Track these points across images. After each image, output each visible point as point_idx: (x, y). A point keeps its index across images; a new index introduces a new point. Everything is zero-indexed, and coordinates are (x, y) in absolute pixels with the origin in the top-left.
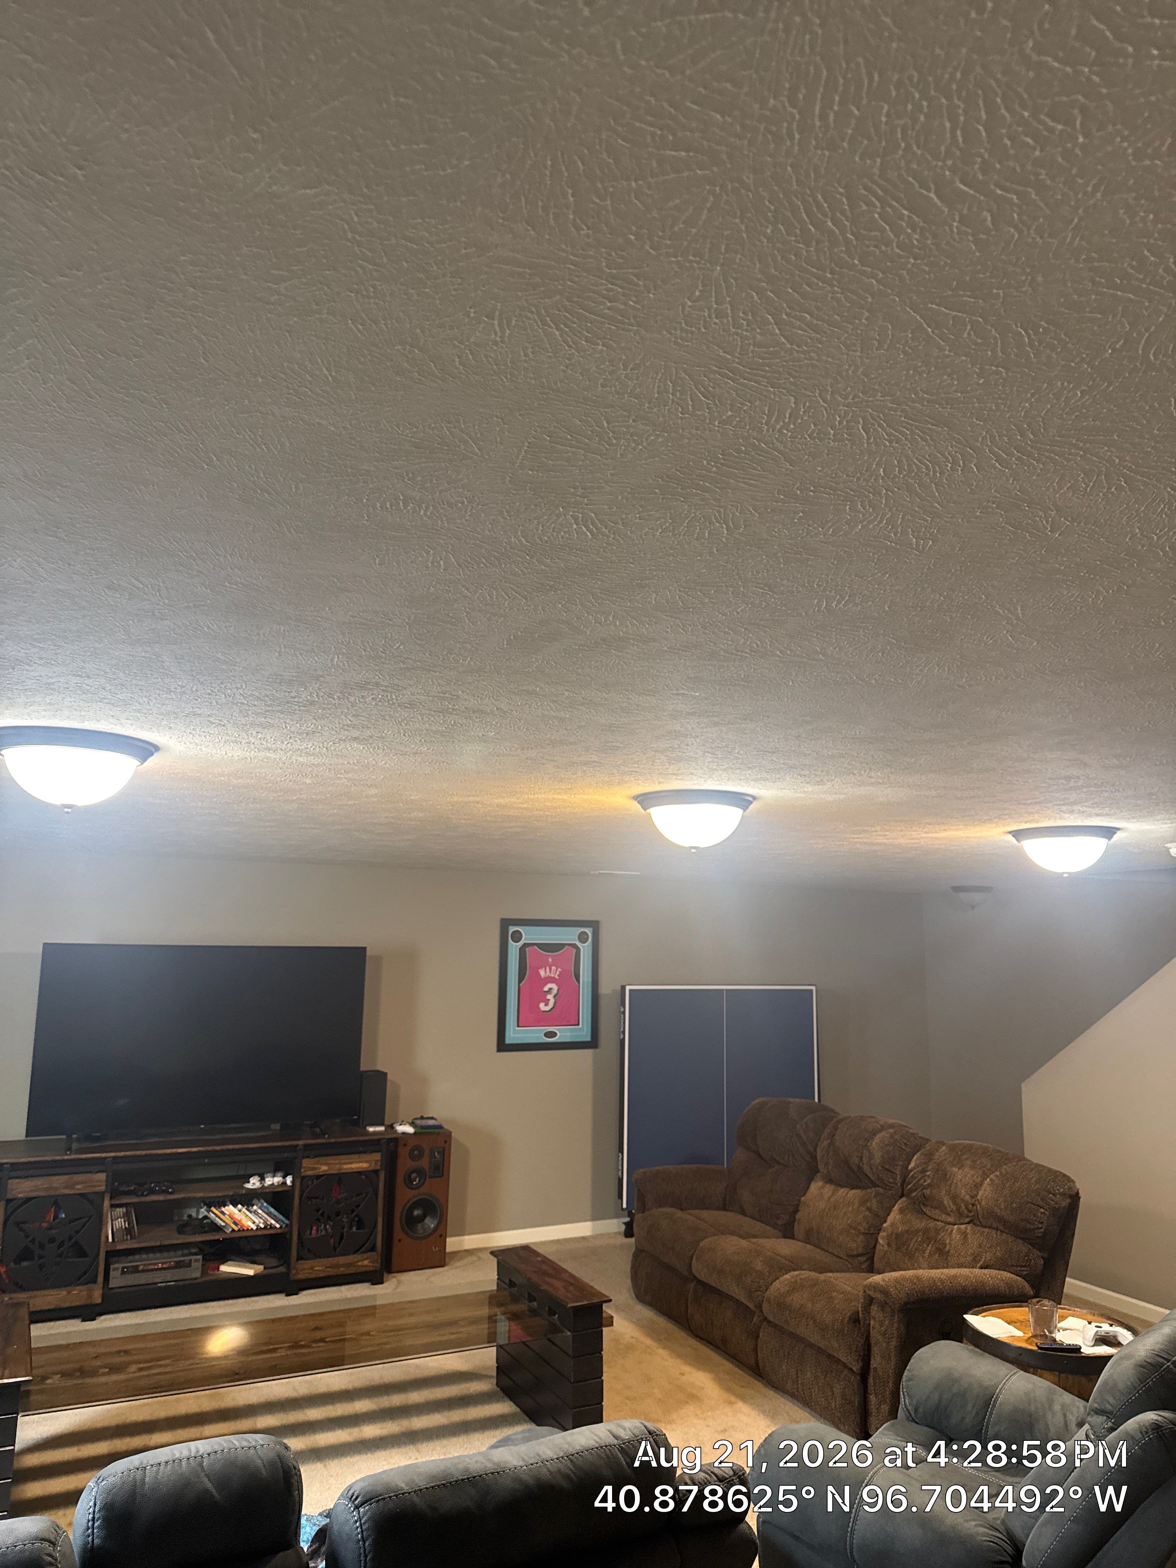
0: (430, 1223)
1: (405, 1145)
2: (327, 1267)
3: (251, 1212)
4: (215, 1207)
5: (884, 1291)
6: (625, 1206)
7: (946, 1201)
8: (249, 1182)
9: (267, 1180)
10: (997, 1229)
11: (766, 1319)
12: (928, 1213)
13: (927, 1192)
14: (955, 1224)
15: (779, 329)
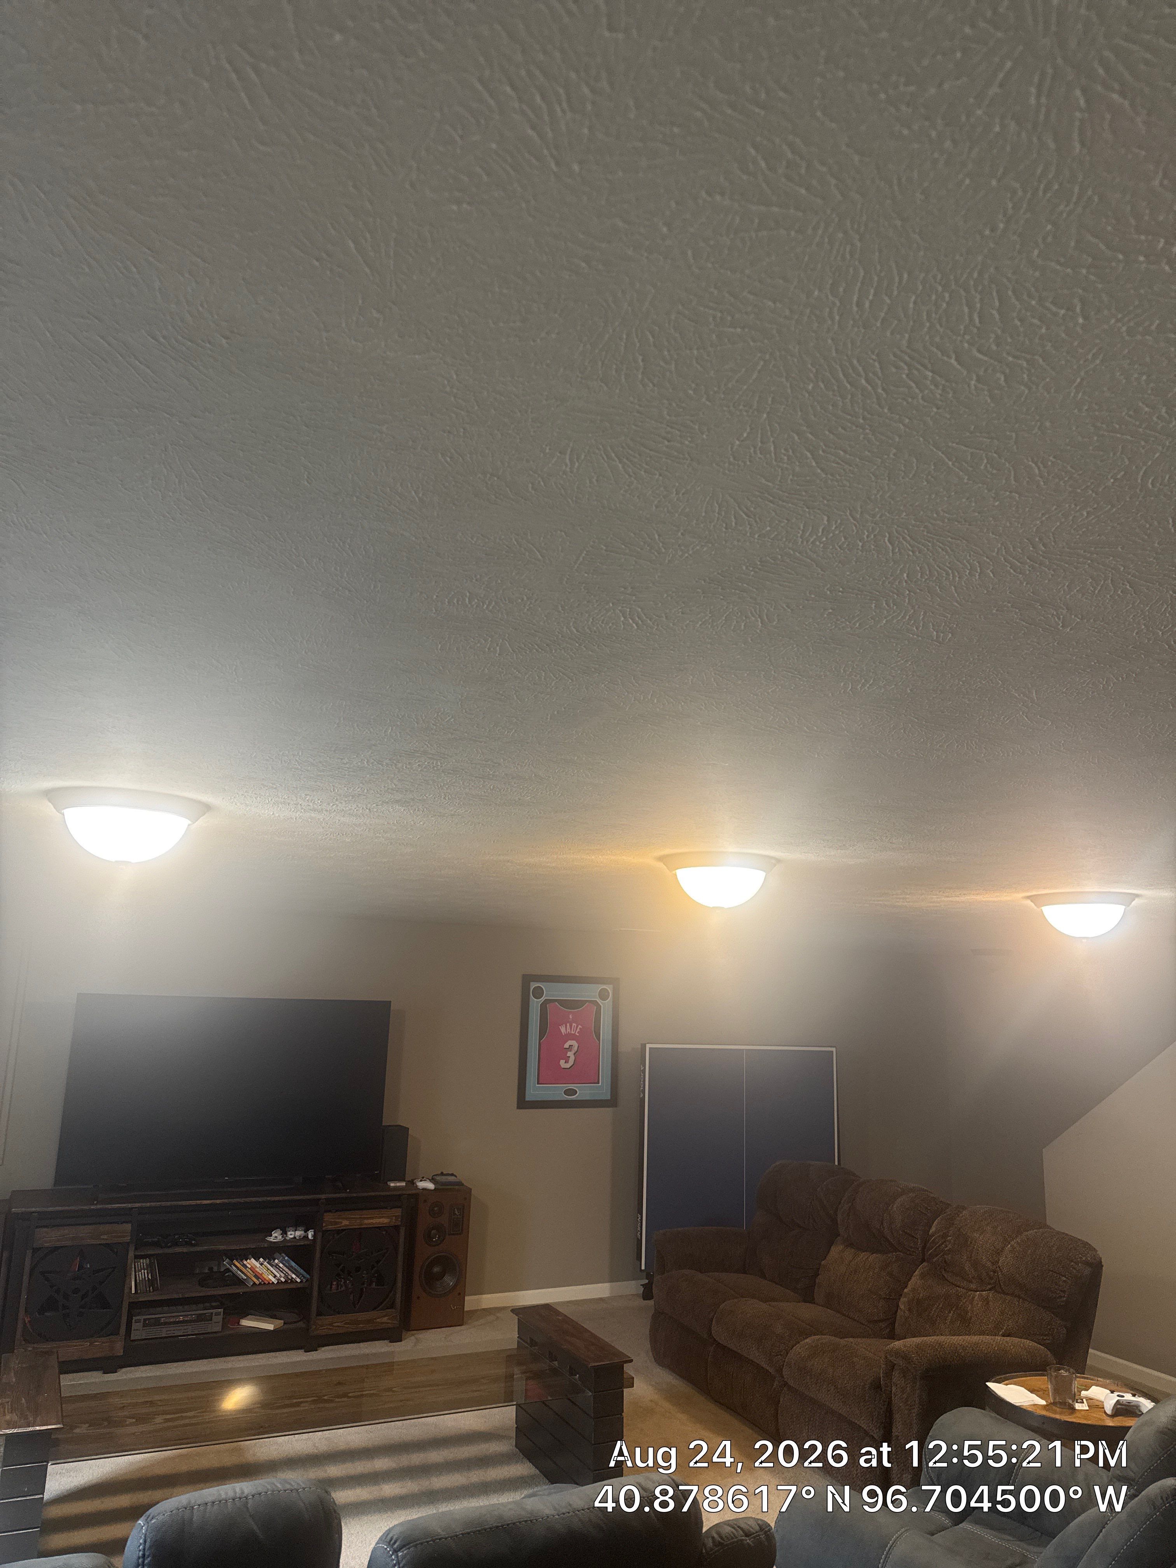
0: (449, 1281)
1: (425, 1201)
2: (346, 1324)
3: (272, 1266)
4: (237, 1260)
5: (905, 1357)
6: (643, 1268)
7: (967, 1266)
8: (271, 1236)
9: (289, 1233)
10: (1019, 1297)
11: (786, 1384)
12: (949, 1278)
13: (948, 1257)
14: (976, 1291)
15: (817, 463)
